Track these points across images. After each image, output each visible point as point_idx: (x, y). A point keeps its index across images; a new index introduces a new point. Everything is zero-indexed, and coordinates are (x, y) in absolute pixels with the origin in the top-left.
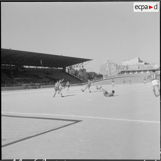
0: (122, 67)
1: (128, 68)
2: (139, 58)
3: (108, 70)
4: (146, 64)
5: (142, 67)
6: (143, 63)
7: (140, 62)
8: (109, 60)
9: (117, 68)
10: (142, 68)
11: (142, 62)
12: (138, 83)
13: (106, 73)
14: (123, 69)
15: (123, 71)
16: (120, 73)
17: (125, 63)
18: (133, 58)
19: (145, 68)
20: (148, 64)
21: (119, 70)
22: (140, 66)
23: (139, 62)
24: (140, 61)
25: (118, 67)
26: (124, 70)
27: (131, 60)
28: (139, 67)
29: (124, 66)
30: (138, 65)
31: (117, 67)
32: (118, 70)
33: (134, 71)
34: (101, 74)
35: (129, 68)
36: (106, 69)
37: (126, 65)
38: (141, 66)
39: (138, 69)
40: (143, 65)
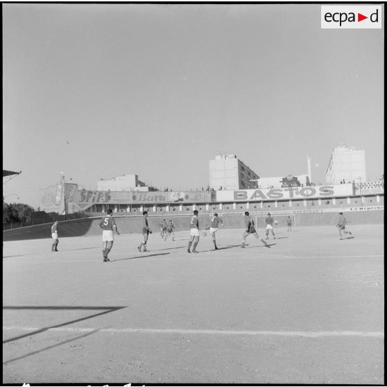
0: (95, 194)
1: (109, 197)
2: (137, 176)
3: (60, 202)
4: (152, 189)
5: (141, 196)
6: (145, 189)
7: (139, 185)
8: (64, 177)
9: (84, 196)
10: (142, 199)
11: (143, 185)
12: (131, 233)
13: (56, 207)
14: (98, 201)
15: (97, 205)
16: (89, 208)
17: (103, 186)
18: (124, 175)
19: (148, 200)
20: (156, 190)
21: (87, 201)
22: (136, 194)
23: (137, 186)
24: (139, 183)
25: (86, 194)
26: (99, 203)
27: (117, 178)
28: (134, 198)
29: (100, 193)
30: (134, 192)
31: (82, 193)
32: (84, 202)
34: (41, 210)
35: (112, 198)
36: (57, 197)
37: (107, 190)
38: (140, 194)
39: (132, 202)
40: (146, 192)
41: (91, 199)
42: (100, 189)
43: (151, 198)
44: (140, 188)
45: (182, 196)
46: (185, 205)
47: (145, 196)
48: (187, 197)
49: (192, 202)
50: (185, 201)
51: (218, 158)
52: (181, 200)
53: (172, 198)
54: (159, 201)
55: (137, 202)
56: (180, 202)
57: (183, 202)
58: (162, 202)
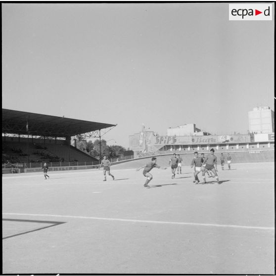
0: (166, 138)
1: (175, 140)
2: (195, 125)
3: (142, 144)
4: (205, 134)
5: (198, 139)
6: (201, 134)
7: (196, 131)
8: (144, 127)
9: (158, 140)
10: (199, 141)
11: (199, 130)
13: (140, 148)
14: (168, 143)
15: (167, 146)
16: (162, 148)
17: (171, 133)
18: (186, 125)
19: (203, 141)
20: (209, 134)
21: (160, 143)
22: (194, 138)
23: (195, 132)
25: (159, 138)
26: (169, 144)
27: (181, 127)
28: (193, 140)
29: (169, 137)
30: (193, 136)
31: (157, 138)
32: (158, 144)
33: (185, 146)
34: (130, 150)
35: (177, 141)
36: (140, 141)
37: (173, 135)
39: (191, 143)
40: (201, 136)
41: (163, 142)
42: (169, 135)
43: (205, 140)
44: (197, 133)
45: (228, 138)
46: (230, 145)
47: (201, 138)
48: (232, 139)
49: (235, 142)
50: (231, 142)
51: (255, 109)
52: (228, 141)
53: (221, 140)
54: (211, 143)
55: (195, 143)
56: (226, 143)
57: (229, 143)
58: (213, 143)
